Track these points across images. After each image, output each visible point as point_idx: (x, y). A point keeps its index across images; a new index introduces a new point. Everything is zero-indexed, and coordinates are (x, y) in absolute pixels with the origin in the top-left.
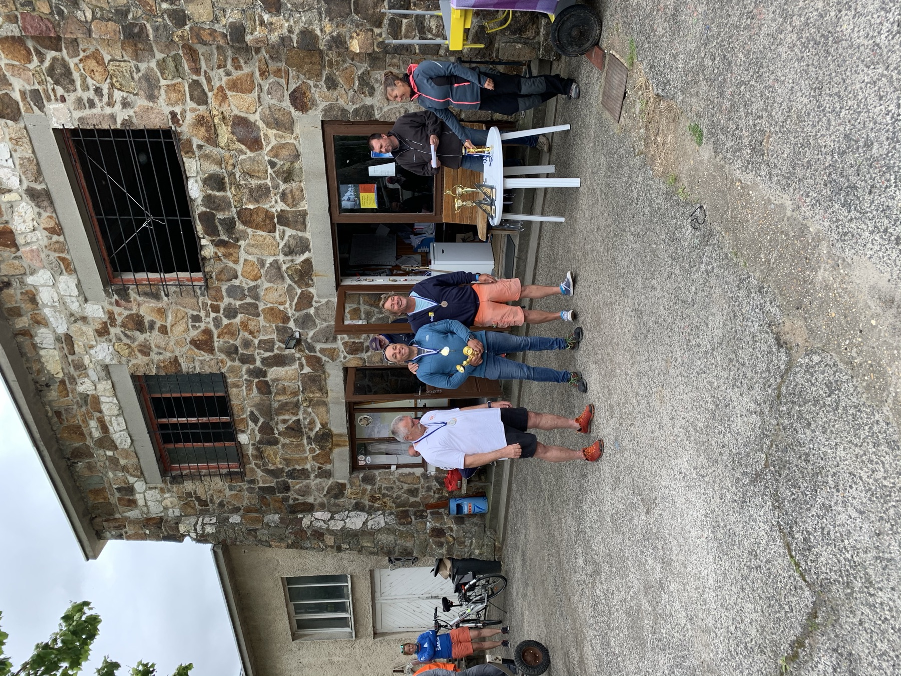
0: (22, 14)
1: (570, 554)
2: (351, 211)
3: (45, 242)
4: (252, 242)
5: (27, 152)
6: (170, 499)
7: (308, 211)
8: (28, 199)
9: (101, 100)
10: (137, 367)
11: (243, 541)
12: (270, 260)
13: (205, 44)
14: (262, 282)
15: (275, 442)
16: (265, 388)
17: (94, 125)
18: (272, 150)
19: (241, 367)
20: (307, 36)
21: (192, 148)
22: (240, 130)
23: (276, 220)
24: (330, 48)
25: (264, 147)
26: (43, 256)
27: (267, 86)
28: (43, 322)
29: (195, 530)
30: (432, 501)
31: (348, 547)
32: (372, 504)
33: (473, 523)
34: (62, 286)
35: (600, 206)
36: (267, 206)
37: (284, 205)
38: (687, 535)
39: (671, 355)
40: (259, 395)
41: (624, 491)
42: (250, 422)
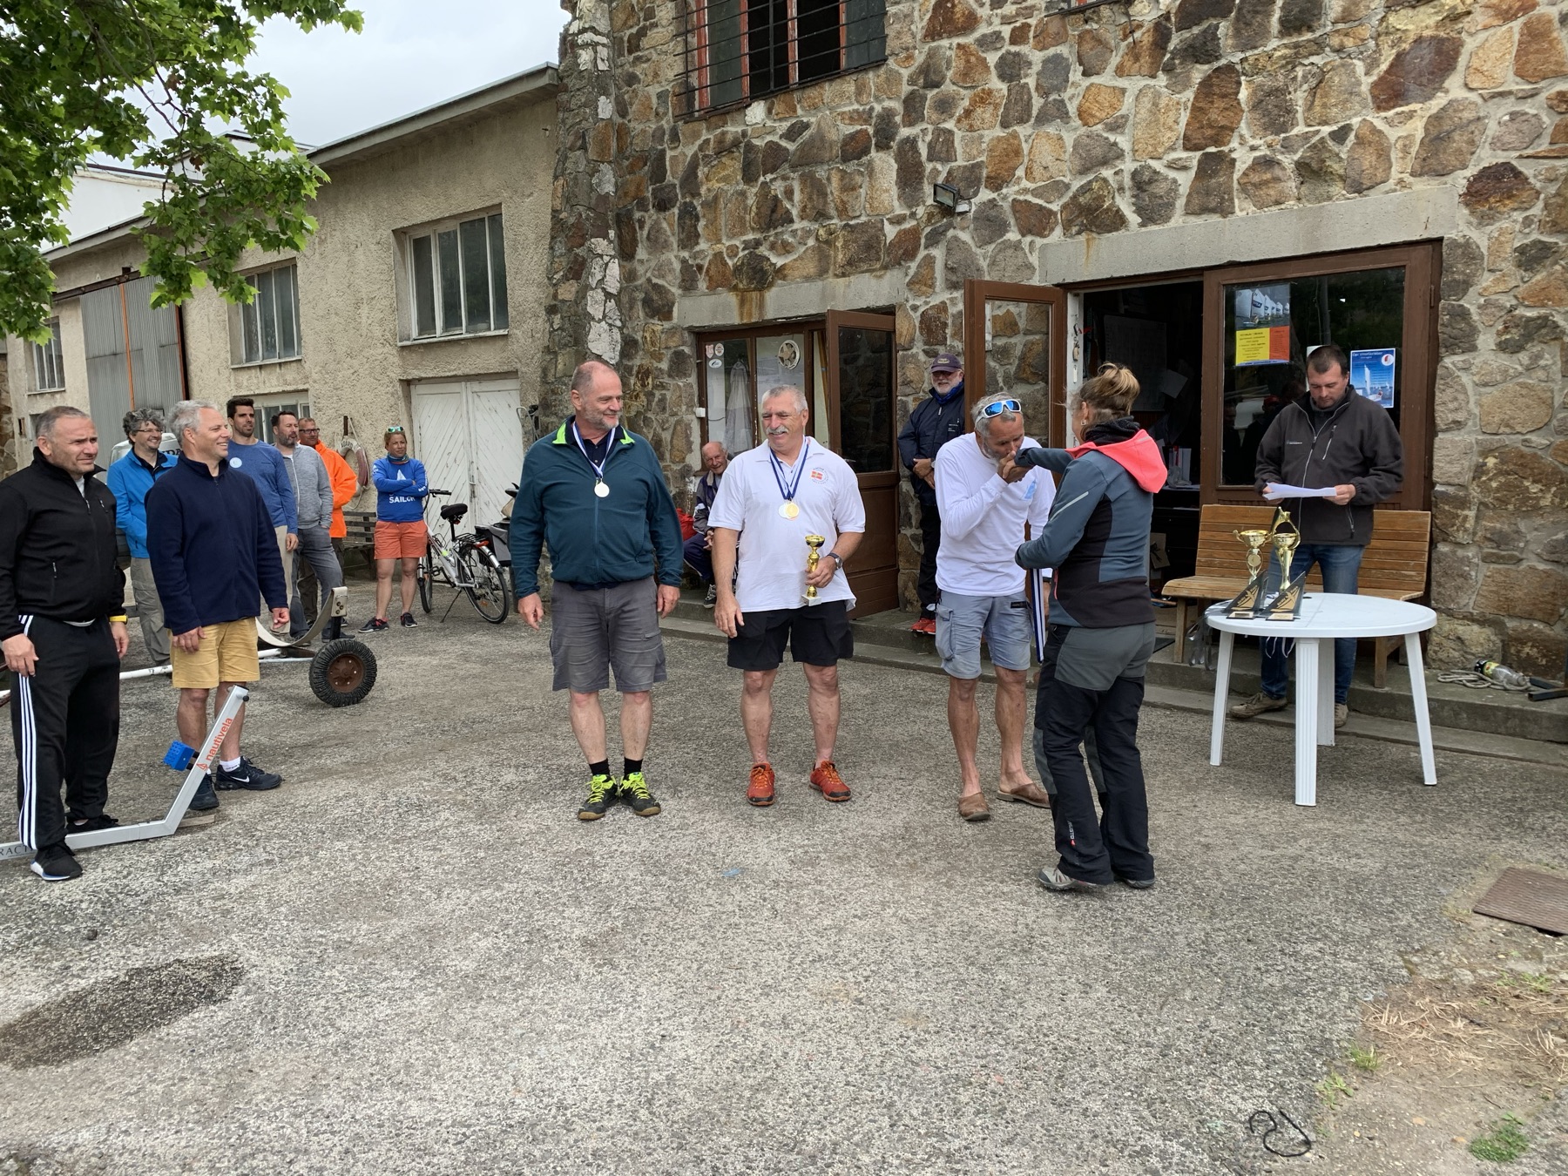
1: (527, 755)
2: (1231, 312)
4: (1163, 102)
7: (1231, 217)
11: (565, 124)
12: (1123, 141)
14: (1075, 129)
15: (749, 178)
16: (855, 149)
18: (1375, 131)
19: (899, 97)
22: (1426, 56)
23: (1212, 149)
25: (1383, 114)
27: (1534, 112)
29: (582, 31)
31: (556, 327)
32: (634, 372)
35: (1259, 852)
36: (1243, 128)
37: (1246, 166)
38: (524, 1047)
39: (932, 1029)
40: (841, 137)
41: (636, 885)
42: (789, 124)
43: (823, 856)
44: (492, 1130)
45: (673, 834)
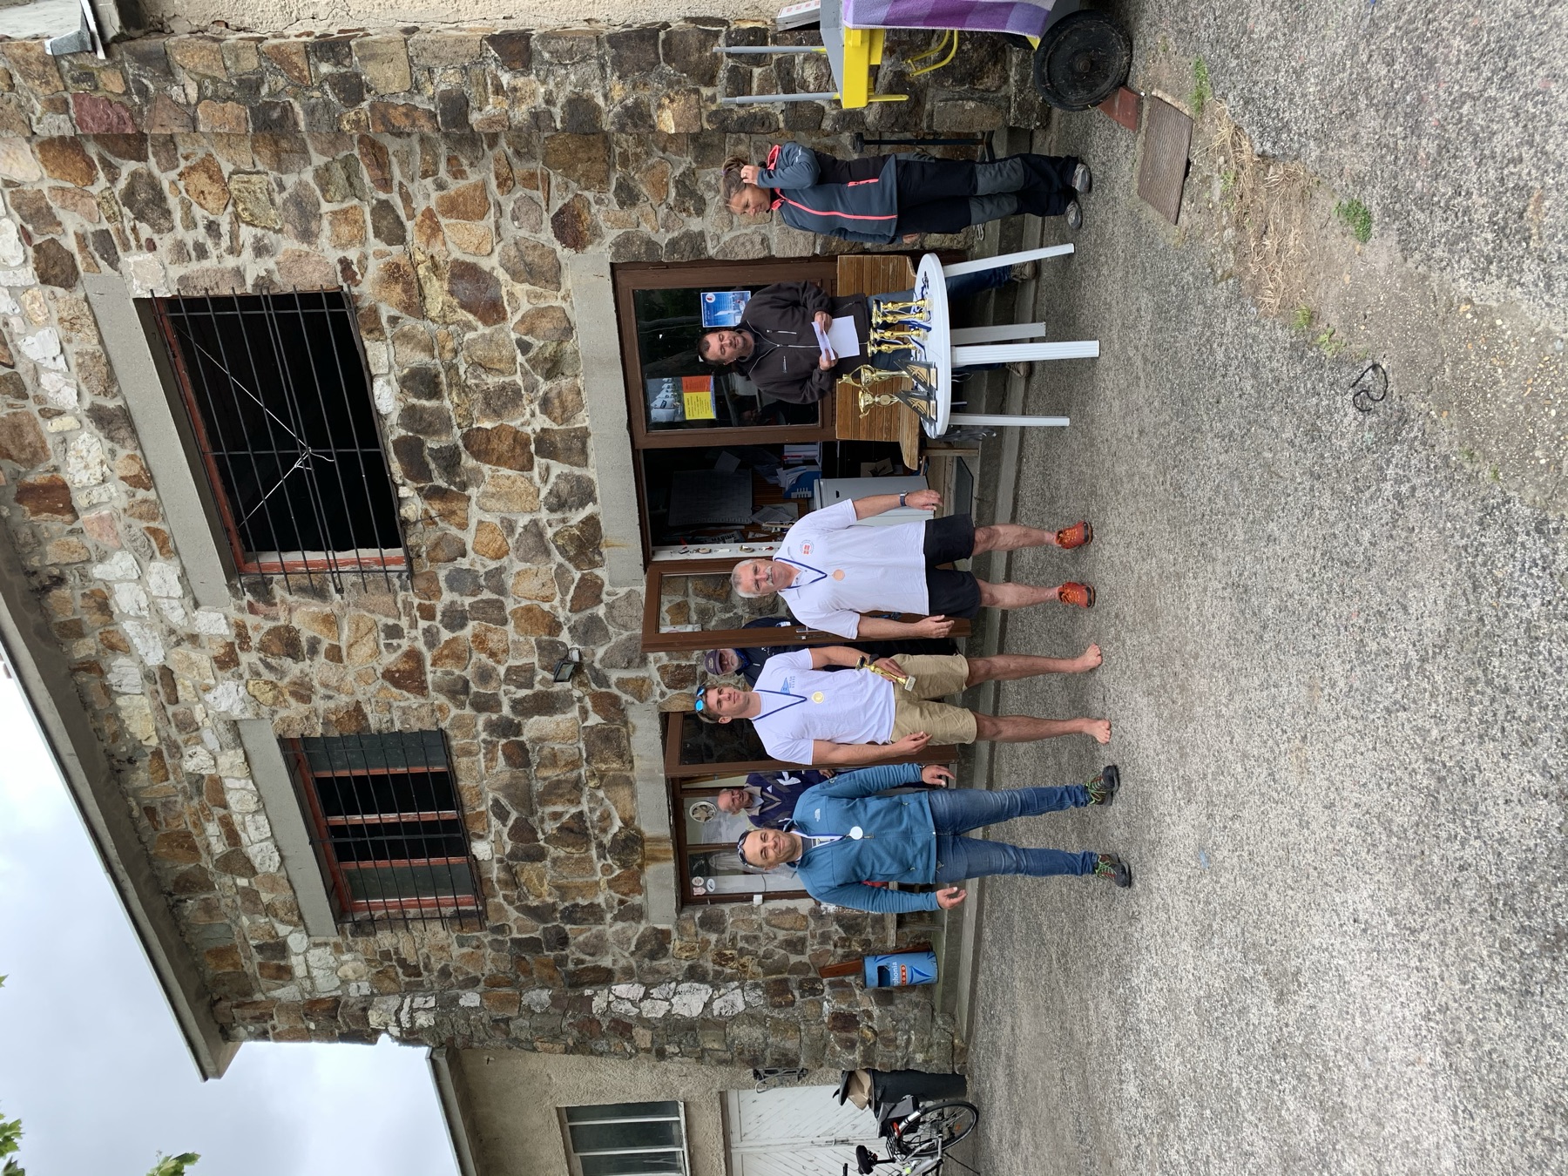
0: (75, 96)
1: (1109, 1072)
2: (671, 425)
3: (123, 502)
4: (491, 489)
5: (89, 342)
6: (352, 964)
7: (590, 429)
8: (92, 426)
9: (217, 245)
10: (288, 722)
11: (485, 1040)
12: (523, 521)
13: (399, 134)
14: (511, 561)
15: (540, 855)
16: (519, 756)
17: (206, 290)
18: (522, 321)
19: (475, 717)
20: (580, 108)
21: (380, 323)
22: (464, 287)
23: (533, 448)
24: (622, 129)
25: (509, 315)
26: (120, 527)
27: (512, 204)
28: (121, 645)
29: (398, 1021)
30: (832, 961)
31: (677, 1050)
32: (719, 968)
33: (910, 1002)
34: (153, 580)
35: (1142, 389)
36: (515, 423)
37: (547, 419)
38: (1381, 1056)
39: (1319, 674)
40: (508, 768)
41: (1223, 953)
42: (493, 818)
43: (1181, 772)
44: (1456, 1083)
45: (1173, 918)
